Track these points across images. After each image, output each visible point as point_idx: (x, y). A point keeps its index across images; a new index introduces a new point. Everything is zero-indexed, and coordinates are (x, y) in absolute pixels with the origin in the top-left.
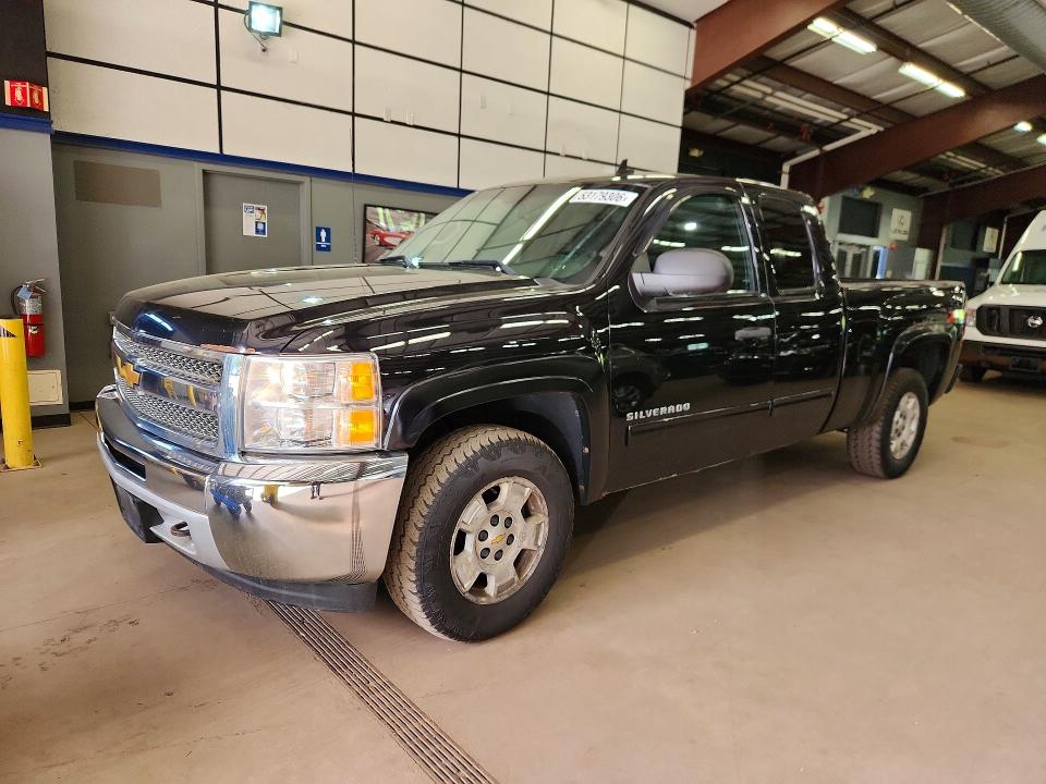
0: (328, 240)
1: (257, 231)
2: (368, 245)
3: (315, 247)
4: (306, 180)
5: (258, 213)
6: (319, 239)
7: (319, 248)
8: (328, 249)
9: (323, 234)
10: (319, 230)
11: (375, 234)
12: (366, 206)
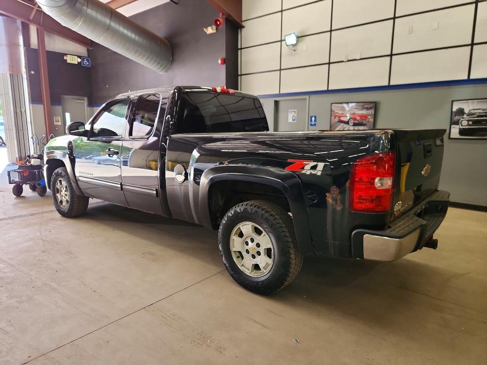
0: (315, 121)
1: (293, 120)
2: (332, 122)
3: (309, 124)
4: (307, 97)
5: (293, 113)
6: (311, 121)
7: (311, 125)
8: (315, 125)
9: (313, 119)
10: (311, 117)
11: (335, 116)
12: (332, 104)
